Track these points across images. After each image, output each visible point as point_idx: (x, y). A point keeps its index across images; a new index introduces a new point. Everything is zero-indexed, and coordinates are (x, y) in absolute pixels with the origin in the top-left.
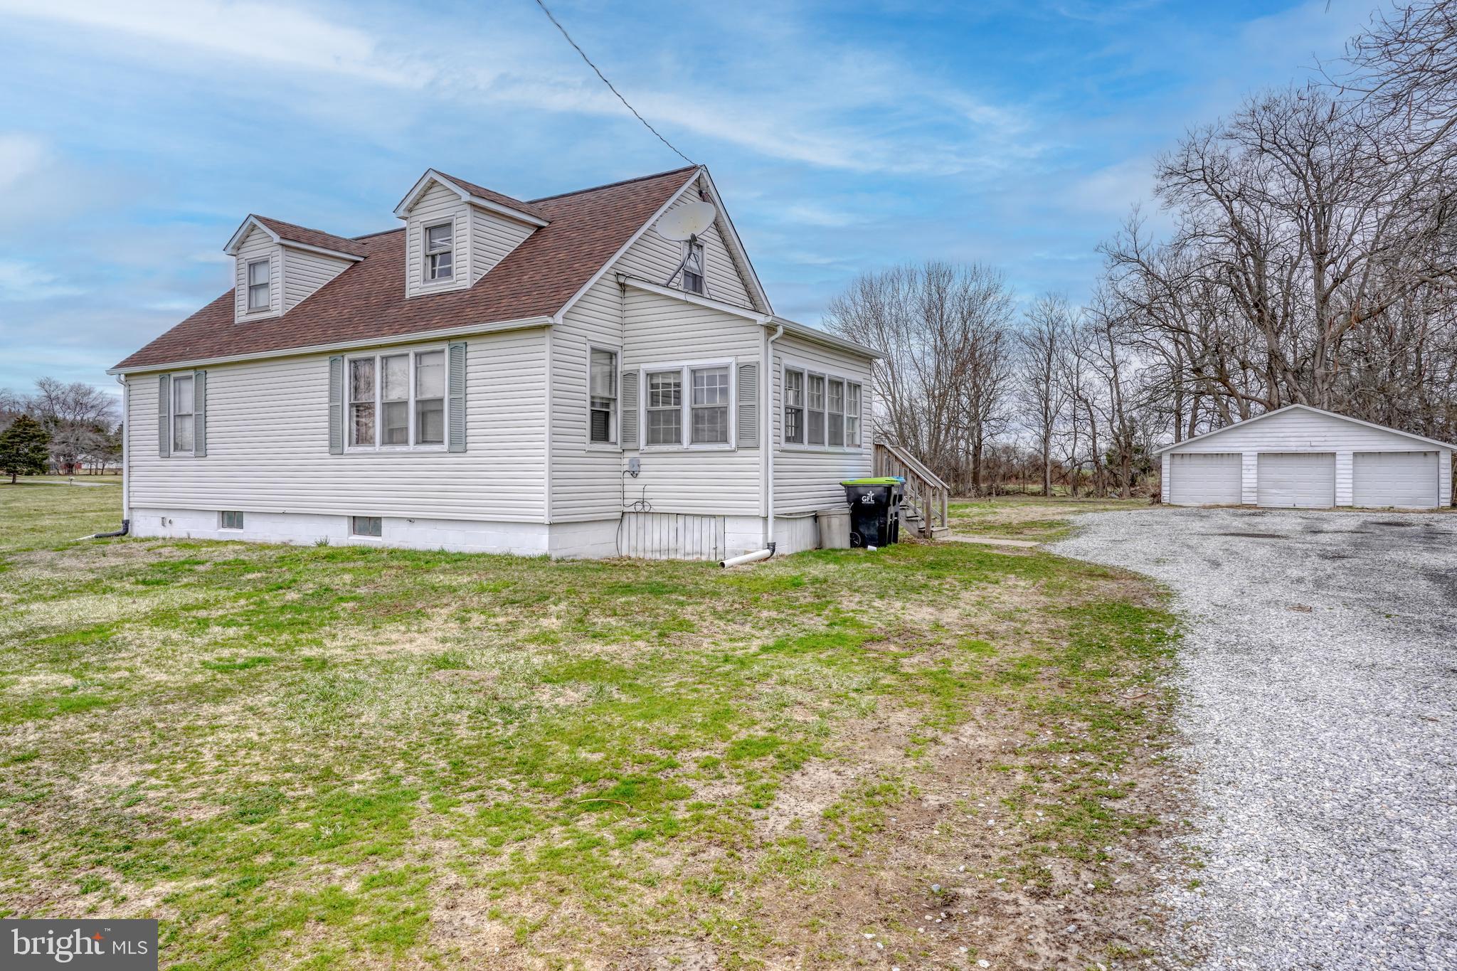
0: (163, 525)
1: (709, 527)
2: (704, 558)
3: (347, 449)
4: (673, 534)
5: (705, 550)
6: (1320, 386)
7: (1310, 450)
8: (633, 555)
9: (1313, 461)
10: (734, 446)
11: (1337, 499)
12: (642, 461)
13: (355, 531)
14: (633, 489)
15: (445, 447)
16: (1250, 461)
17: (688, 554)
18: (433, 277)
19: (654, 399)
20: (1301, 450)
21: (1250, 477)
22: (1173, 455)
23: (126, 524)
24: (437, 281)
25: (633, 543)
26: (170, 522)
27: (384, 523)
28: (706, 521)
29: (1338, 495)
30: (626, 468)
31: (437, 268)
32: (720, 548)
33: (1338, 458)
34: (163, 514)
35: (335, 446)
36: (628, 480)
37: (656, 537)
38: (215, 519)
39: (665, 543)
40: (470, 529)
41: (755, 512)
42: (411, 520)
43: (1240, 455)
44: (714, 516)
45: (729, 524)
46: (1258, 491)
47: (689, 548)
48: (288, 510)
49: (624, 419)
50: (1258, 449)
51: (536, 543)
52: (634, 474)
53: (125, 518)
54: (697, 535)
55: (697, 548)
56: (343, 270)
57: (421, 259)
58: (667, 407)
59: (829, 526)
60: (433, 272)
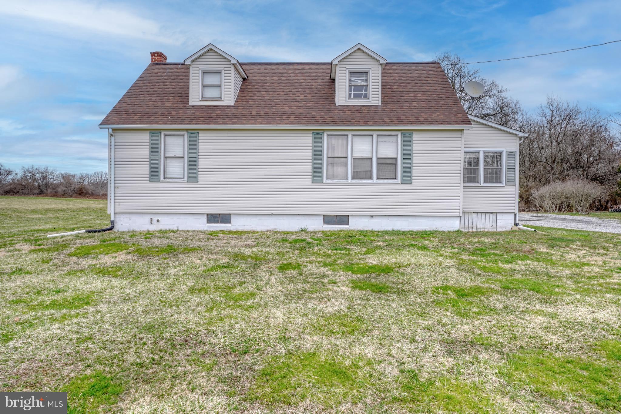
0: (151, 223)
1: (490, 219)
2: (486, 230)
3: (325, 180)
5: (487, 227)
10: (504, 184)
13: (325, 222)
15: (399, 180)
17: (479, 229)
18: (355, 97)
23: (113, 223)
24: (352, 99)
26: (158, 221)
27: (350, 218)
28: (488, 215)
31: (352, 92)
32: (494, 226)
34: (150, 216)
35: (316, 179)
38: (204, 219)
39: (466, 225)
40: (411, 220)
41: (513, 211)
42: (372, 216)
44: (492, 213)
45: (499, 216)
47: (479, 226)
48: (275, 212)
51: (453, 225)
53: (112, 219)
54: (483, 221)
55: (483, 226)
56: (242, 83)
57: (347, 87)
60: (350, 94)
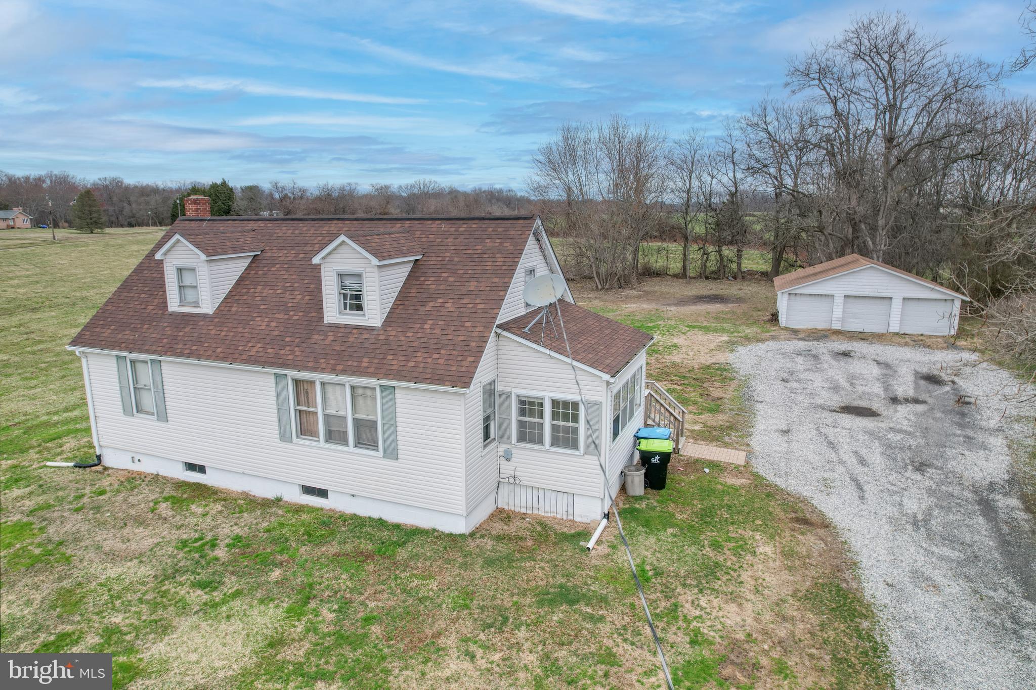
0: (133, 462)
1: (563, 501)
2: (558, 516)
3: (296, 439)
4: (536, 499)
5: (560, 511)
6: (881, 232)
7: (877, 295)
8: (506, 508)
9: (878, 302)
10: (582, 452)
11: (890, 328)
12: (514, 451)
13: (305, 494)
14: (507, 469)
15: (381, 453)
16: (839, 300)
17: (547, 512)
18: (345, 309)
19: (522, 412)
20: (871, 294)
21: (838, 312)
22: (790, 294)
23: (99, 457)
24: (349, 313)
25: (506, 500)
26: (139, 460)
27: (330, 493)
28: (560, 494)
29: (891, 325)
30: (501, 454)
31: (348, 302)
32: (570, 511)
33: (893, 300)
34: (133, 455)
35: (284, 437)
36: (503, 461)
37: (524, 498)
38: (180, 466)
39: (530, 503)
41: (597, 495)
42: (353, 496)
43: (833, 296)
44: (566, 493)
45: (577, 499)
46: (843, 320)
47: (547, 509)
49: (500, 422)
50: (845, 292)
52: (508, 460)
53: (98, 454)
54: (554, 502)
55: (554, 509)
56: (247, 264)
57: (336, 296)
58: (531, 419)
59: (632, 482)
60: (345, 304)
